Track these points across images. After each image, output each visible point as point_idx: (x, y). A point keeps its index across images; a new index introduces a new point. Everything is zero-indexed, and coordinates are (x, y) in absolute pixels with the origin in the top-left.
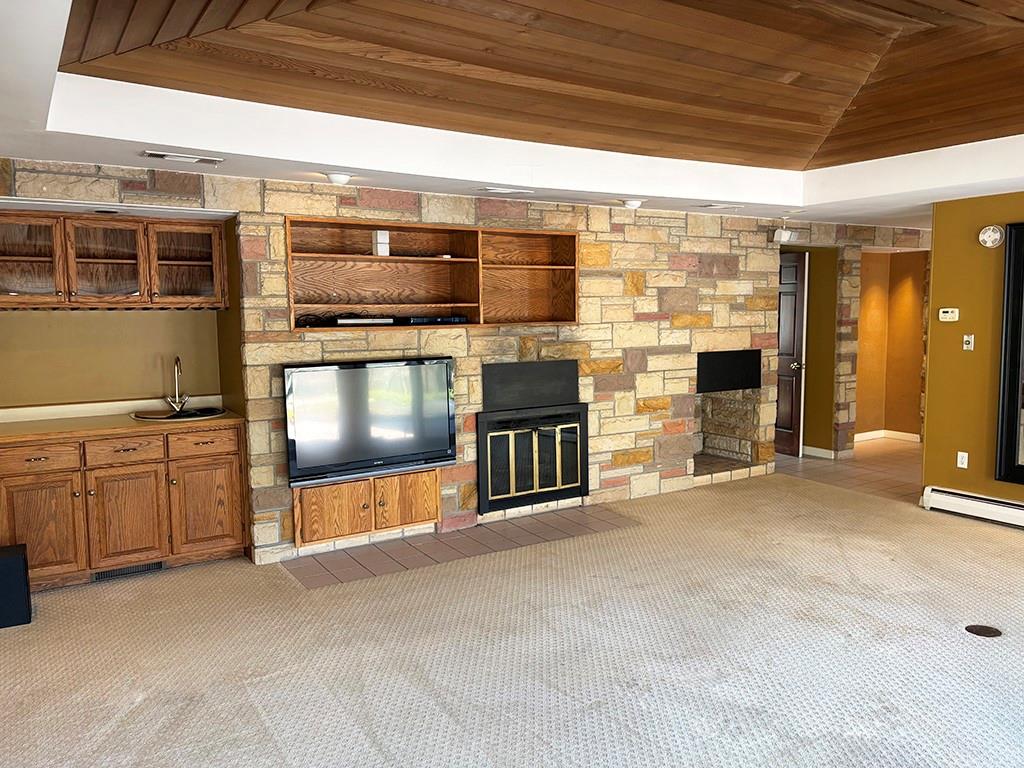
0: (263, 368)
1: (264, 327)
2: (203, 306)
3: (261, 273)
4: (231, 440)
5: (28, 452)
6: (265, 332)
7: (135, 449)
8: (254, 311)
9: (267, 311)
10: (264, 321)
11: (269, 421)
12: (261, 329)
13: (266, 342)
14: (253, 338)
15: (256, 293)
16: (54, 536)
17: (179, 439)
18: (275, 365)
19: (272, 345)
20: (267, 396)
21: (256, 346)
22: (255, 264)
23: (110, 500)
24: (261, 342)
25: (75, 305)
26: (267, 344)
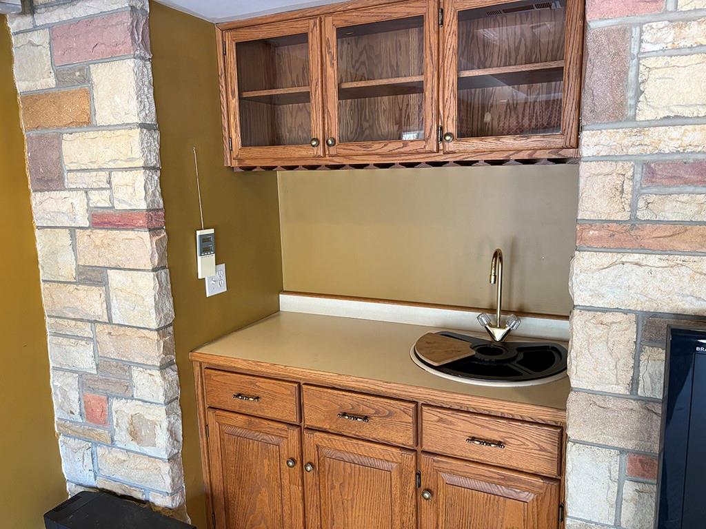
0: (619, 317)
1: (634, 208)
2: (537, 155)
3: (641, 56)
4: (542, 449)
5: (242, 383)
6: (634, 223)
7: (366, 418)
8: (607, 167)
9: (647, 165)
10: (637, 193)
11: (622, 451)
12: (624, 216)
13: (633, 251)
14: (599, 238)
15: (619, 115)
16: (266, 510)
17: (440, 420)
18: (655, 315)
19: (653, 260)
20: (622, 390)
21: (606, 258)
22: (624, 32)
23: (333, 487)
24: (621, 250)
25: (338, 161)
26: (636, 257)
